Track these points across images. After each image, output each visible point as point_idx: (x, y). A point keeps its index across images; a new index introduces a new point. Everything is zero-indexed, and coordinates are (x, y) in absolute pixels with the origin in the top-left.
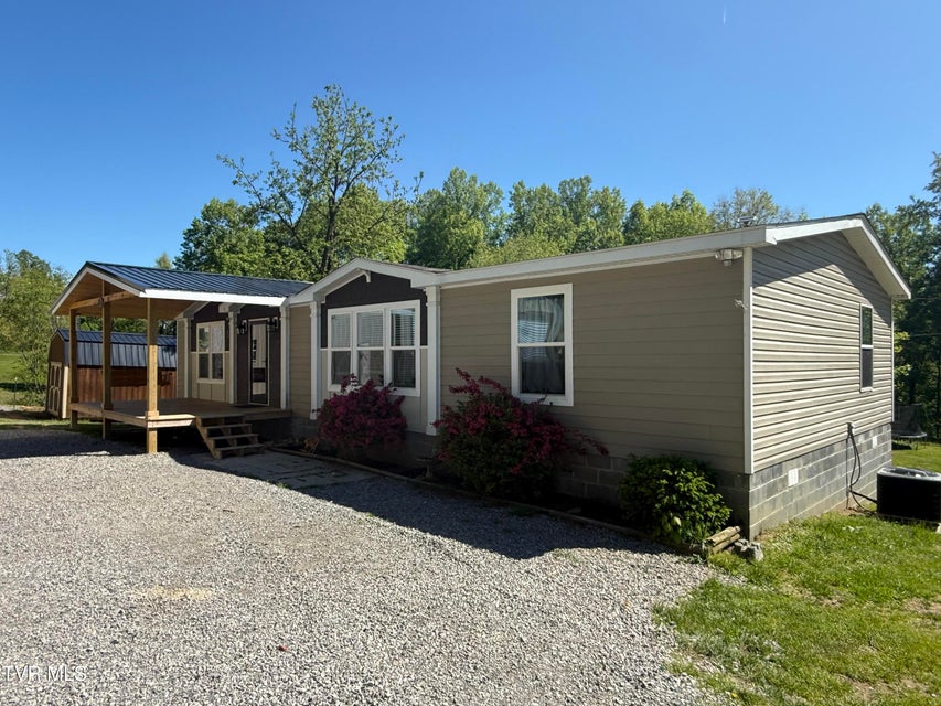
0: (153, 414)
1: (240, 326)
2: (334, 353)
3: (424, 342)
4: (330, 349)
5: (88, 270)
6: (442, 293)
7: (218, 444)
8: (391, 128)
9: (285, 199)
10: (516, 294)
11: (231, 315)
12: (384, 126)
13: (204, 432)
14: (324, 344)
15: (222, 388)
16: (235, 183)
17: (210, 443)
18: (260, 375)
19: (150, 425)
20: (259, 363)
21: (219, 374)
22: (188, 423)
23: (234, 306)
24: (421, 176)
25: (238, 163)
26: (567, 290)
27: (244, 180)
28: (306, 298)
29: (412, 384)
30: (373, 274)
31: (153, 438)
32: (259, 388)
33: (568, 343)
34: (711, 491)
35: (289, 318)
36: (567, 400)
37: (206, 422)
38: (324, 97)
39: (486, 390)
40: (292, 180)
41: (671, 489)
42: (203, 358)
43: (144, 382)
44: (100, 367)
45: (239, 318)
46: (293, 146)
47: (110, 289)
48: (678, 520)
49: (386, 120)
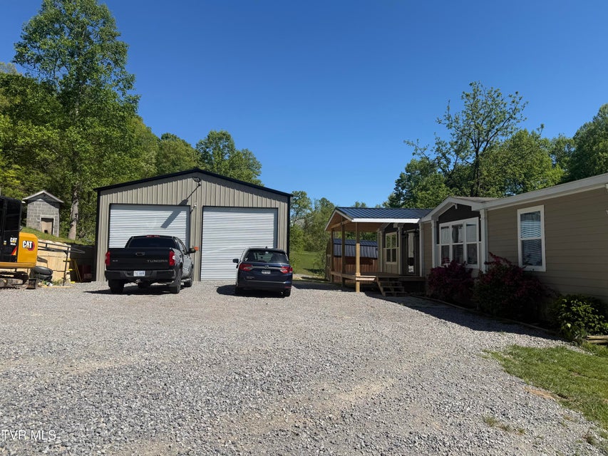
0: (358, 274)
1: (403, 234)
2: (443, 247)
3: (480, 240)
4: (440, 245)
5: (336, 211)
6: (488, 212)
7: (385, 290)
8: (517, 100)
9: (445, 157)
10: (520, 212)
11: (399, 228)
12: (512, 99)
13: (379, 284)
14: (438, 243)
15: (394, 267)
16: (414, 154)
17: (382, 289)
18: (411, 262)
19: (357, 279)
20: (411, 255)
21: (394, 260)
22: (373, 279)
23: (399, 224)
24: (542, 126)
25: (415, 143)
26: (541, 208)
27: (419, 152)
28: (428, 219)
29: (476, 263)
30: (458, 205)
31: (358, 285)
32: (411, 268)
33: (543, 238)
34: (594, 313)
35: (423, 229)
36: (543, 268)
37: (380, 279)
38: (470, 91)
39: (504, 264)
40: (449, 146)
41: (568, 309)
42: (388, 251)
43: (354, 263)
44: (340, 257)
45: (403, 230)
46: (449, 126)
47: (344, 219)
48: (569, 325)
49: (514, 95)
